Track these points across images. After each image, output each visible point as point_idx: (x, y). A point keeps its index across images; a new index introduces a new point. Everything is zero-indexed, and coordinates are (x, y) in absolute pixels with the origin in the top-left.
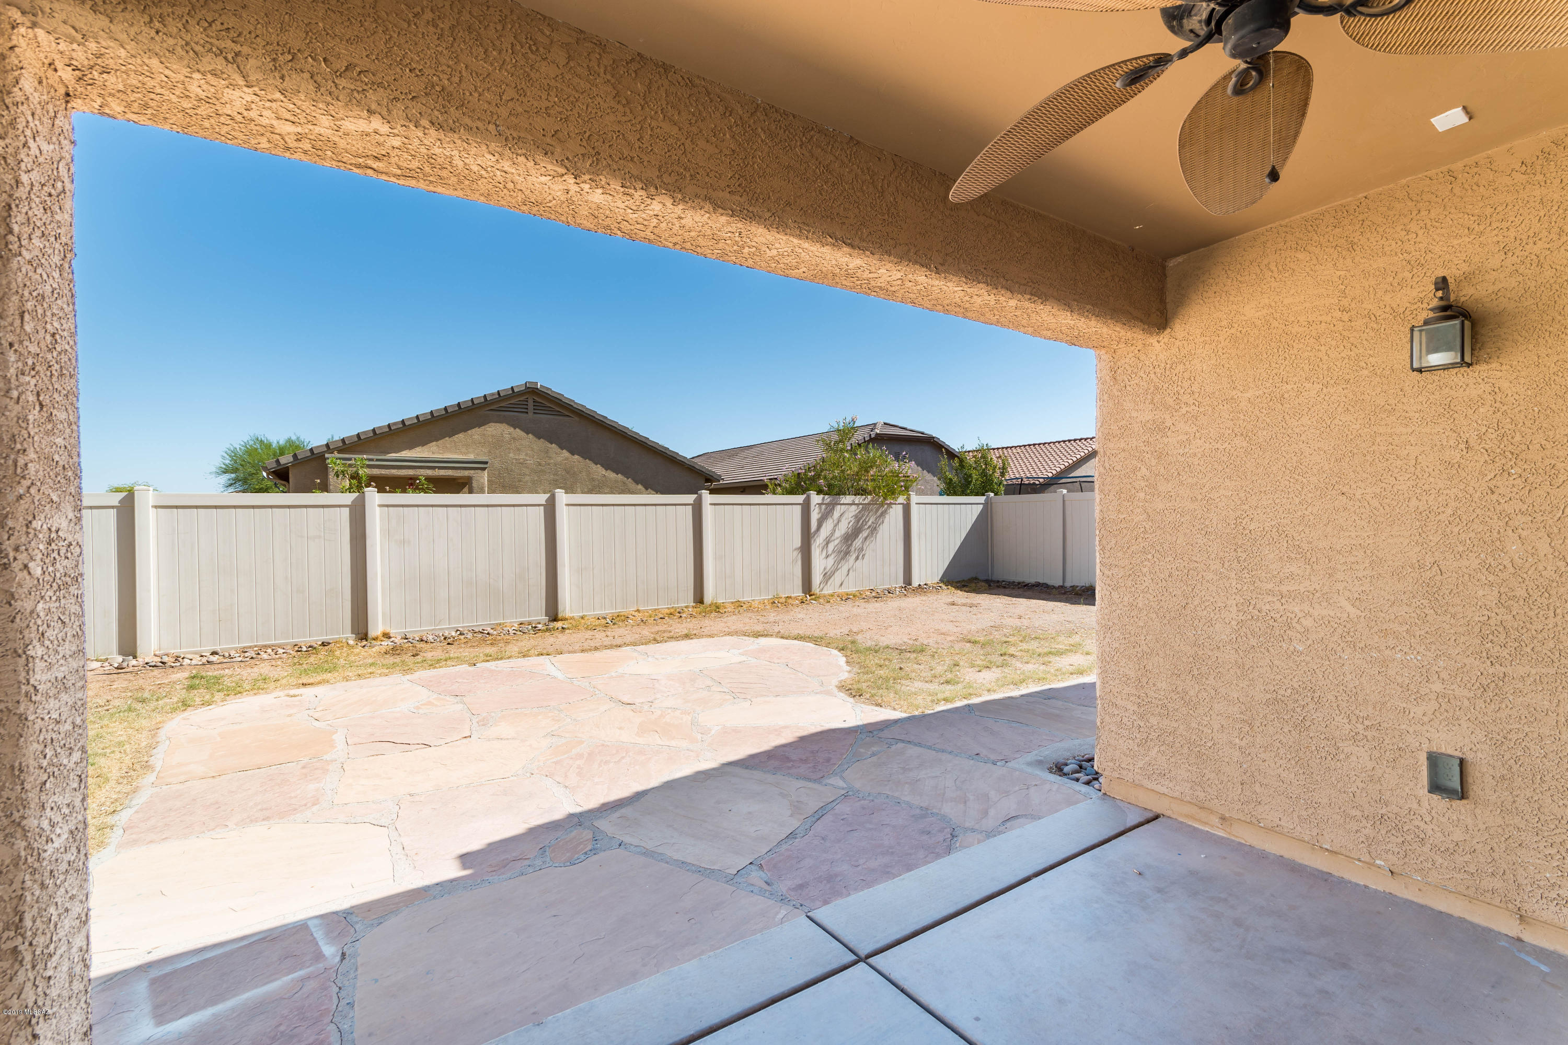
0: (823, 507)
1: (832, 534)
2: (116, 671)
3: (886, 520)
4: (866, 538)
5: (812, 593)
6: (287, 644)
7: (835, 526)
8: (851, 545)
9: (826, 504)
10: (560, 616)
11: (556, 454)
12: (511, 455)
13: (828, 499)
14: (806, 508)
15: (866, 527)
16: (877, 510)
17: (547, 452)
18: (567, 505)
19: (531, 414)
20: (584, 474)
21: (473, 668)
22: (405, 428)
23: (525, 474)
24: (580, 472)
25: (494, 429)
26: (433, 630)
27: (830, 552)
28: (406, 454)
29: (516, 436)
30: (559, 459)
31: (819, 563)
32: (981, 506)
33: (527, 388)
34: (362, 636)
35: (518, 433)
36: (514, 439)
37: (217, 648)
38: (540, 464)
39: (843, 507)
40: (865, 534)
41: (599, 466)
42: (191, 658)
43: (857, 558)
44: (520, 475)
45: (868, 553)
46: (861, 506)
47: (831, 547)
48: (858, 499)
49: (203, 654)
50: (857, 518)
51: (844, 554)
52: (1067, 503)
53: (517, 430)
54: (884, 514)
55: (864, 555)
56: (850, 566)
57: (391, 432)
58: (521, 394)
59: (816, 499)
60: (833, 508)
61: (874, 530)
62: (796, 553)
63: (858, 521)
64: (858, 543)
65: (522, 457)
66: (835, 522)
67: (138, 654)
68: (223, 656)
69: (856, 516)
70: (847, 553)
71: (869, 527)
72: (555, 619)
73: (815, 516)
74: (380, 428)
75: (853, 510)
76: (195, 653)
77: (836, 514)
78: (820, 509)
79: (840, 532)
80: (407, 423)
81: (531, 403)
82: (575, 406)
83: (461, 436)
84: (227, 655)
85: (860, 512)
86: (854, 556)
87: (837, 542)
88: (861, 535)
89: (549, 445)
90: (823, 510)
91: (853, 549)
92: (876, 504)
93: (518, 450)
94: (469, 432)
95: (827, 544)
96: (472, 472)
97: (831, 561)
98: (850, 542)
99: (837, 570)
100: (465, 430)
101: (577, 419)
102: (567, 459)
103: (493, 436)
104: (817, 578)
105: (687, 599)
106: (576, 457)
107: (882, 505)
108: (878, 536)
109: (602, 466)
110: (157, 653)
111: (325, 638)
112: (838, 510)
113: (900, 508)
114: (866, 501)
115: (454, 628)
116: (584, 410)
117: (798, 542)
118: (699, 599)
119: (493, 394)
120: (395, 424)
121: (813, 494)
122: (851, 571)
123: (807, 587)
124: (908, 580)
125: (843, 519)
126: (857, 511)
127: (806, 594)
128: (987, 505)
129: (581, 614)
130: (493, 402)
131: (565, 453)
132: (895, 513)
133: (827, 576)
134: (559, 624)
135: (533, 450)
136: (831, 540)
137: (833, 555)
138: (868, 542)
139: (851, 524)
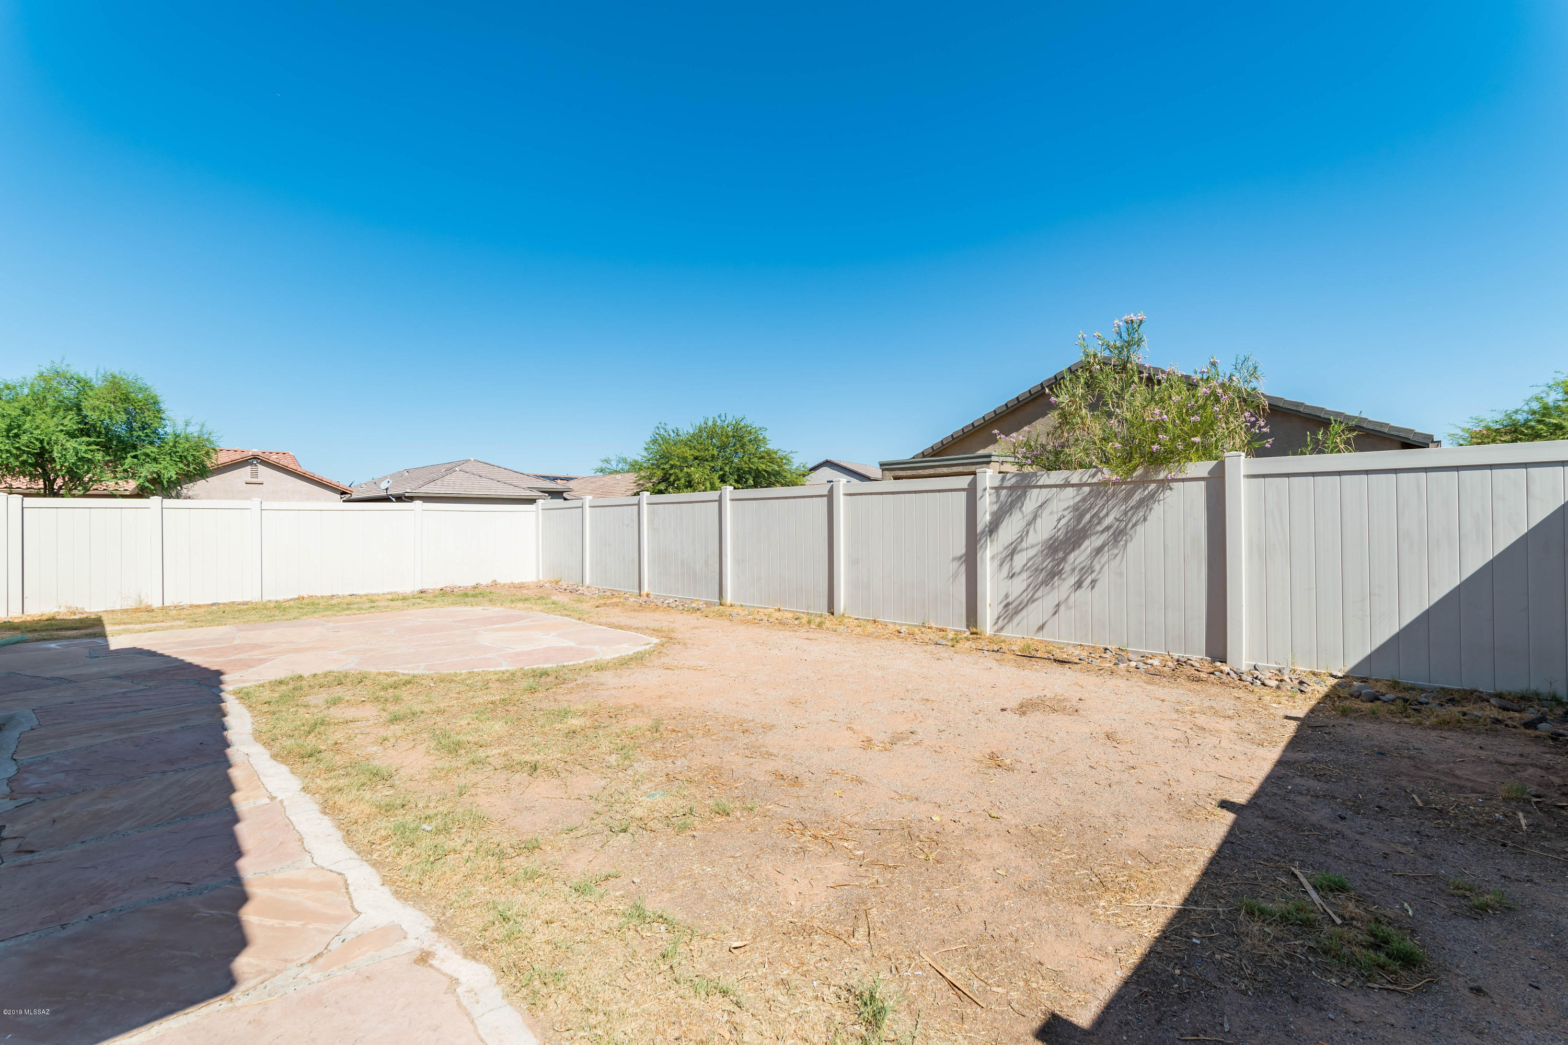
0: (1004, 492)
3: (1158, 513)
4: (1099, 550)
5: (981, 637)
7: (1029, 524)
8: (1064, 559)
9: (1008, 488)
13: (1013, 479)
14: (970, 496)
15: (1099, 528)
16: (1129, 495)
27: (1017, 569)
31: (994, 588)
39: (1047, 490)
40: (1095, 541)
43: (1079, 585)
45: (1106, 575)
46: (1086, 489)
47: (1020, 560)
48: (1079, 476)
50: (1078, 511)
51: (1048, 574)
54: (1148, 500)
55: (1094, 582)
56: (1063, 597)
59: (988, 479)
60: (1025, 495)
61: (1119, 535)
63: (1081, 518)
64: (1080, 556)
66: (1030, 517)
69: (1076, 508)
70: (1054, 574)
71: (1108, 528)
73: (987, 508)
75: (1070, 496)
77: (1031, 504)
78: (998, 496)
79: (1039, 537)
85: (1084, 500)
86: (1072, 580)
87: (1031, 553)
88: (1087, 543)
90: (1002, 498)
91: (1068, 567)
92: (1129, 482)
95: (1012, 554)
97: (1018, 586)
98: (1061, 554)
99: (1032, 600)
104: (988, 613)
107: (1143, 482)
108: (1130, 545)
112: (1033, 499)
113: (1197, 486)
114: (1100, 479)
121: (983, 471)
122: (1062, 608)
123: (972, 619)
125: (1045, 513)
126: (1078, 499)
132: (1184, 494)
133: (1011, 610)
136: (1019, 548)
137: (1024, 575)
138: (1105, 557)
139: (1063, 522)
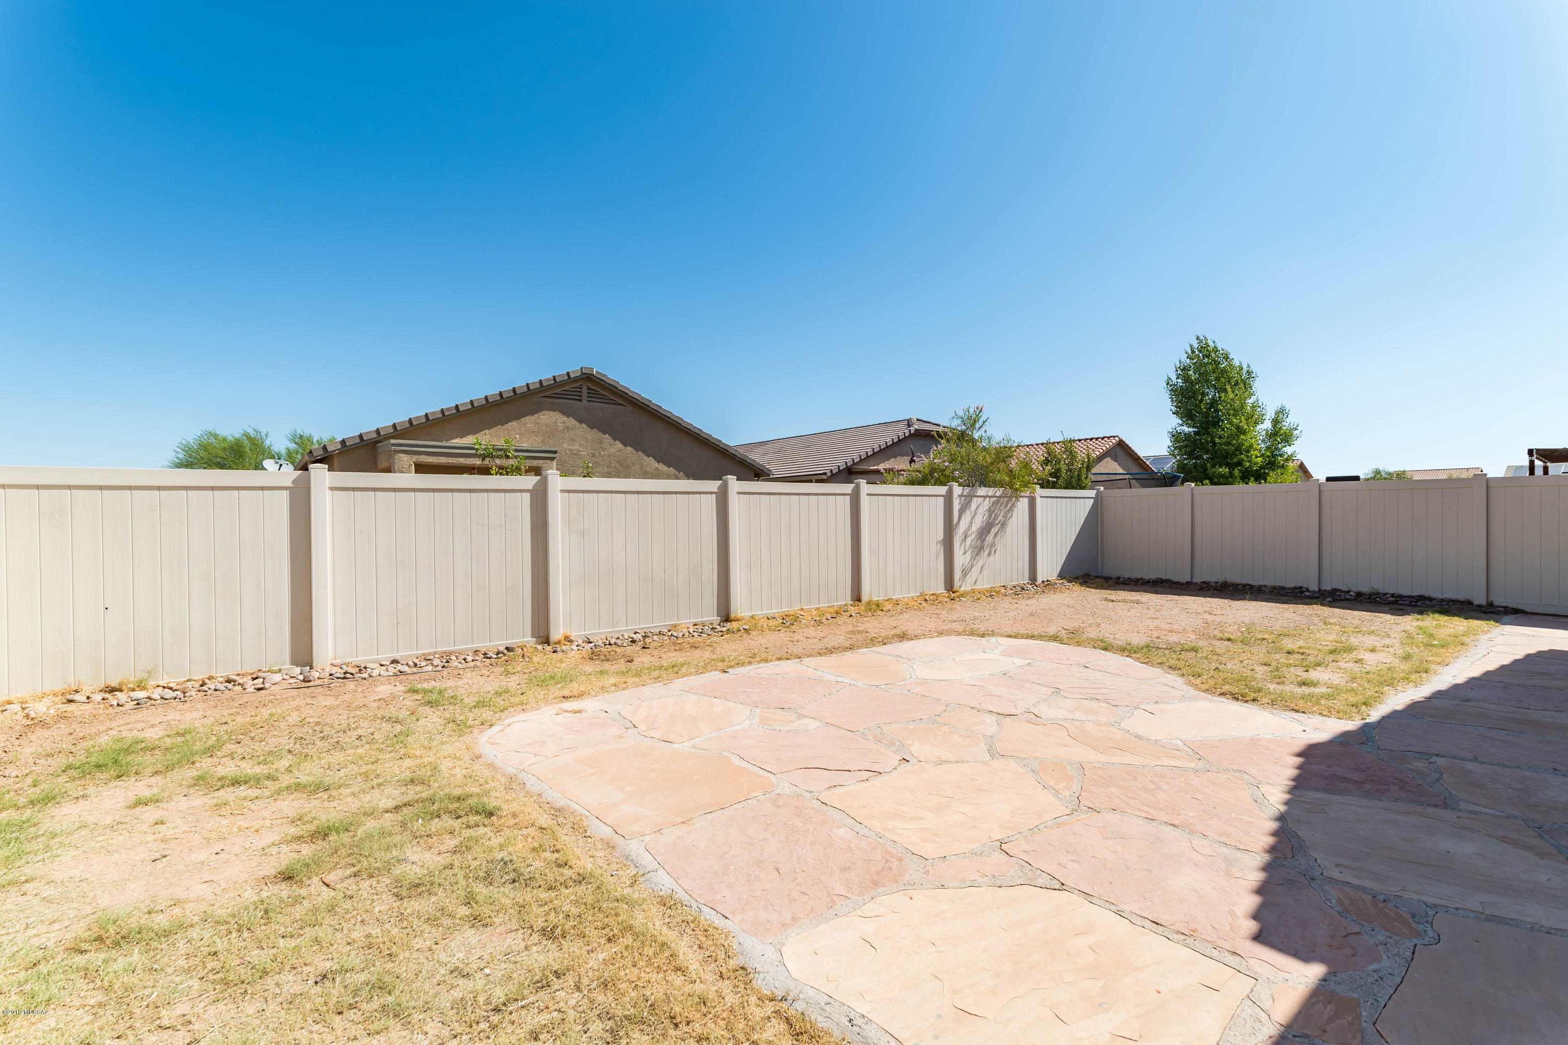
0: (963, 498)
1: (970, 527)
2: (304, 685)
3: (1015, 514)
4: (997, 533)
5: (954, 590)
6: (468, 649)
7: (972, 519)
8: (985, 540)
9: (965, 496)
10: (732, 616)
11: (610, 445)
12: (565, 445)
13: (967, 490)
14: (948, 498)
15: (997, 521)
16: (1007, 503)
17: (601, 443)
18: (739, 493)
19: (585, 402)
20: (637, 466)
21: (724, 675)
22: (459, 414)
23: (578, 466)
24: (634, 464)
25: (549, 418)
26: (612, 632)
27: (967, 549)
28: (457, 441)
29: (570, 425)
30: (613, 450)
31: (960, 560)
32: (1092, 500)
33: (583, 374)
34: (544, 640)
35: (572, 422)
36: (567, 427)
37: (397, 656)
38: (594, 456)
39: (979, 499)
40: (996, 528)
41: (651, 458)
42: (373, 667)
43: (989, 554)
44: (574, 467)
45: (999, 547)
46: (993, 499)
47: (969, 541)
48: (990, 491)
49: (383, 663)
50: (990, 511)
51: (979, 549)
52: (1196, 496)
53: (571, 419)
54: (1011, 509)
55: (995, 551)
56: (984, 562)
57: (445, 418)
58: (576, 380)
59: (957, 490)
60: (970, 501)
61: (1003, 525)
62: (939, 546)
63: (991, 514)
64: (990, 538)
65: (576, 447)
66: (973, 514)
67: (314, 665)
68: (407, 664)
69: (989, 510)
70: (981, 548)
71: (1000, 521)
72: (727, 619)
73: (956, 506)
74: (433, 413)
75: (987, 503)
76: (373, 662)
77: (974, 506)
78: (961, 499)
79: (975, 528)
80: (461, 409)
81: (585, 390)
82: (630, 394)
83: (514, 423)
84: (411, 663)
85: (992, 505)
86: (987, 552)
87: (973, 536)
88: (993, 530)
89: (603, 436)
90: (962, 501)
91: (986, 545)
92: (1006, 497)
93: (573, 440)
94: (523, 419)
95: (966, 538)
96: (541, 462)
97: (968, 556)
98: (983, 538)
99: (973, 565)
100: (518, 417)
101: (630, 408)
102: (620, 450)
103: (546, 424)
104: (957, 574)
105: (845, 598)
106: (630, 448)
107: (1010, 498)
108: (1007, 531)
109: (655, 459)
110: (334, 662)
111: (510, 642)
112: (975, 502)
113: (1026, 500)
114: (998, 494)
115: (632, 629)
116: (639, 399)
117: (941, 536)
118: (857, 598)
119: (549, 380)
120: (448, 409)
121: (955, 485)
122: (984, 567)
123: (949, 585)
124: (1033, 578)
125: (978, 513)
126: (990, 504)
127: (948, 591)
128: (1098, 499)
129: (750, 614)
130: (550, 387)
131: (619, 445)
132: (1023, 505)
133: (965, 573)
134: (734, 625)
135: (586, 440)
136: (969, 534)
137: (970, 551)
138: (998, 538)
139: (985, 517)
